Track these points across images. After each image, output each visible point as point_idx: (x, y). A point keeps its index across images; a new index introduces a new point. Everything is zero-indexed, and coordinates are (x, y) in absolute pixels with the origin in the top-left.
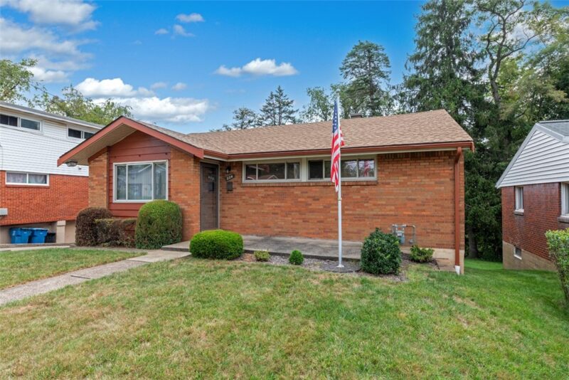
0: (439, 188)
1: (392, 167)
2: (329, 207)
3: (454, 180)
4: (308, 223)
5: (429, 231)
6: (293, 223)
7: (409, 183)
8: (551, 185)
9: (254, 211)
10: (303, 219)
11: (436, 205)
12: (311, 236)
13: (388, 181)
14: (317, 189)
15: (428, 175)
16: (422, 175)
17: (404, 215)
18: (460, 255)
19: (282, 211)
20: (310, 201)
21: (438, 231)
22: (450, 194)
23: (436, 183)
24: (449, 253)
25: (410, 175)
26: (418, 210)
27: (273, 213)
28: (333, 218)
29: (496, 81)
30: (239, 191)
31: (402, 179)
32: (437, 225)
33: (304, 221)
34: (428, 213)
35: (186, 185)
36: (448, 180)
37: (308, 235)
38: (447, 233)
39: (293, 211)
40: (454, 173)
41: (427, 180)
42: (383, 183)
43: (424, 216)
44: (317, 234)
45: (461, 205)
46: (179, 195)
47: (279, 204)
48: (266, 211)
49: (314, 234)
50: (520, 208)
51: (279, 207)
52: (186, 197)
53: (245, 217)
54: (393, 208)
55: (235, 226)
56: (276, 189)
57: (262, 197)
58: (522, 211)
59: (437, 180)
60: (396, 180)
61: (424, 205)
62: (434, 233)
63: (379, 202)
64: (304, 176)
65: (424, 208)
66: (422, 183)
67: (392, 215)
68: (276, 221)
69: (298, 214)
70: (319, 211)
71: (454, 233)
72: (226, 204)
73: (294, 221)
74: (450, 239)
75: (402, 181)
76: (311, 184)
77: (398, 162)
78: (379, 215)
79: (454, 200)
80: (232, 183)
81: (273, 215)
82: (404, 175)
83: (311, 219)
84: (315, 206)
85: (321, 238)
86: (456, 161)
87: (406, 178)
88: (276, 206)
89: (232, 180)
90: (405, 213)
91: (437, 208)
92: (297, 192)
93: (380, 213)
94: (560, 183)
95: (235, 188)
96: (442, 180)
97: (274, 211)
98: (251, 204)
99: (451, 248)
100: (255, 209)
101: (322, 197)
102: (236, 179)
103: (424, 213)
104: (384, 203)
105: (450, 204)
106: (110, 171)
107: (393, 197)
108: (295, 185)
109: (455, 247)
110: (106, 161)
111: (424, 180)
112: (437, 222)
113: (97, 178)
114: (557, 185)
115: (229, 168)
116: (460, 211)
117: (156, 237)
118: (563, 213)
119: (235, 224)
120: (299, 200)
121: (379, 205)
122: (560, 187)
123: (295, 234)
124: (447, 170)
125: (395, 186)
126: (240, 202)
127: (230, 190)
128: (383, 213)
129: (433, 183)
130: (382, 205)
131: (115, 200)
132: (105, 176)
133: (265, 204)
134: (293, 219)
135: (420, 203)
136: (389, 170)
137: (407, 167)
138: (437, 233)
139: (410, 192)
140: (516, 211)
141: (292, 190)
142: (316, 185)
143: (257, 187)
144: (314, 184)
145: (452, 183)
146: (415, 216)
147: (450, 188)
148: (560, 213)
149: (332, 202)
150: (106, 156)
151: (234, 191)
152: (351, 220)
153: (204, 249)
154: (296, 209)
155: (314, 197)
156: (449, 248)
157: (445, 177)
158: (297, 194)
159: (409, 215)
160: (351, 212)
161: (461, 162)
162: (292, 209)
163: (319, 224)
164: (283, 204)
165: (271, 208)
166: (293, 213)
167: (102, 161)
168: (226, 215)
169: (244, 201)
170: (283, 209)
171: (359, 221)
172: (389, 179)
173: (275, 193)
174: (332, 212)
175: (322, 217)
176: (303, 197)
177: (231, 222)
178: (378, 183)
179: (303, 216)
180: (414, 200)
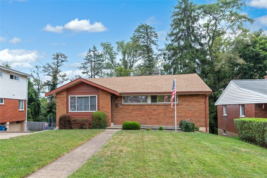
0: (200, 106)
1: (183, 99)
2: (160, 113)
3: (205, 103)
4: (151, 120)
5: (197, 121)
6: (145, 120)
7: (190, 105)
8: (236, 105)
9: (128, 115)
10: (149, 118)
11: (199, 112)
12: (153, 124)
13: (182, 104)
14: (155, 107)
15: (197, 102)
16: (194, 102)
17: (188, 116)
18: (208, 129)
19: (140, 115)
20: (152, 111)
21: (200, 121)
22: (204, 109)
23: (199, 104)
24: (204, 129)
25: (190, 102)
26: (193, 114)
27: (136, 116)
28: (161, 117)
29: (212, 49)
30: (121, 107)
31: (187, 103)
32: (200, 119)
33: (149, 119)
34: (197, 115)
35: (107, 105)
36: (203, 103)
37: (151, 124)
38: (203, 122)
39: (145, 115)
40: (205, 101)
41: (196, 103)
42: (180, 105)
43: (195, 116)
44: (155, 124)
45: (208, 112)
46: (103, 109)
47: (139, 112)
48: (134, 115)
49: (154, 124)
50: (225, 114)
51: (139, 113)
52: (107, 110)
53: (124, 118)
54: (184, 113)
55: (119, 121)
56: (138, 107)
57: (132, 110)
58: (226, 115)
59: (200, 103)
60: (185, 104)
61: (195, 112)
62: (199, 122)
63: (179, 111)
64: (149, 101)
65: (195, 113)
66: (194, 105)
67: (183, 116)
68: (138, 119)
69: (147, 116)
70: (156, 115)
71: (206, 122)
72: (115, 112)
73: (145, 119)
74: (204, 124)
75: (187, 104)
76: (153, 105)
77: (186, 97)
78: (179, 116)
79: (205, 111)
80: (118, 104)
81: (136, 117)
82: (188, 102)
83: (153, 118)
84: (154, 113)
85: (157, 125)
86: (206, 97)
87: (189, 103)
88: (137, 113)
89: (118, 103)
90: (188, 115)
91: (200, 113)
92: (147, 108)
93: (179, 115)
94: (239, 104)
95: (119, 106)
96: (201, 103)
97: (137, 115)
98: (127, 113)
99: (205, 127)
100: (129, 114)
101: (157, 110)
102: (119, 102)
103: (195, 115)
104: (181, 111)
105: (204, 112)
106: (67, 99)
107: (184, 110)
108: (146, 105)
109: (206, 126)
110: (66, 94)
111: (195, 103)
112: (199, 118)
113: (61, 102)
114: (238, 105)
115: (116, 98)
116: (207, 114)
117: (102, 125)
118: (240, 115)
119: (120, 121)
120: (148, 111)
121: (179, 112)
122: (239, 106)
123: (146, 124)
124: (203, 100)
125: (185, 105)
126: (122, 112)
127: (117, 107)
128: (180, 115)
129: (198, 104)
130: (180, 112)
131: (70, 111)
132: (66, 101)
133: (133, 112)
134: (145, 118)
135: (194, 111)
136: (183, 100)
137: (189, 99)
138: (200, 122)
139: (190, 108)
140: (224, 115)
141: (145, 107)
142: (155, 105)
143: (129, 105)
144: (154, 105)
145: (204, 104)
146: (192, 116)
147: (204, 106)
148: (239, 115)
149: (161, 111)
150: (66, 93)
151: (119, 107)
152: (169, 118)
153: (131, 127)
154: (146, 114)
155: (154, 110)
156: (204, 127)
157: (202, 103)
158: (147, 109)
159: (190, 116)
160: (168, 115)
161: (208, 98)
162: (145, 114)
163: (156, 120)
164: (140, 112)
165: (135, 114)
166: (145, 116)
167: (64, 95)
168: (115, 117)
169: (123, 111)
170: (141, 114)
171: (171, 118)
172: (183, 103)
173: (137, 108)
174: (161, 115)
175: (157, 117)
176: (149, 110)
177: (117, 120)
178: (179, 104)
179: (149, 117)
180: (192, 110)
